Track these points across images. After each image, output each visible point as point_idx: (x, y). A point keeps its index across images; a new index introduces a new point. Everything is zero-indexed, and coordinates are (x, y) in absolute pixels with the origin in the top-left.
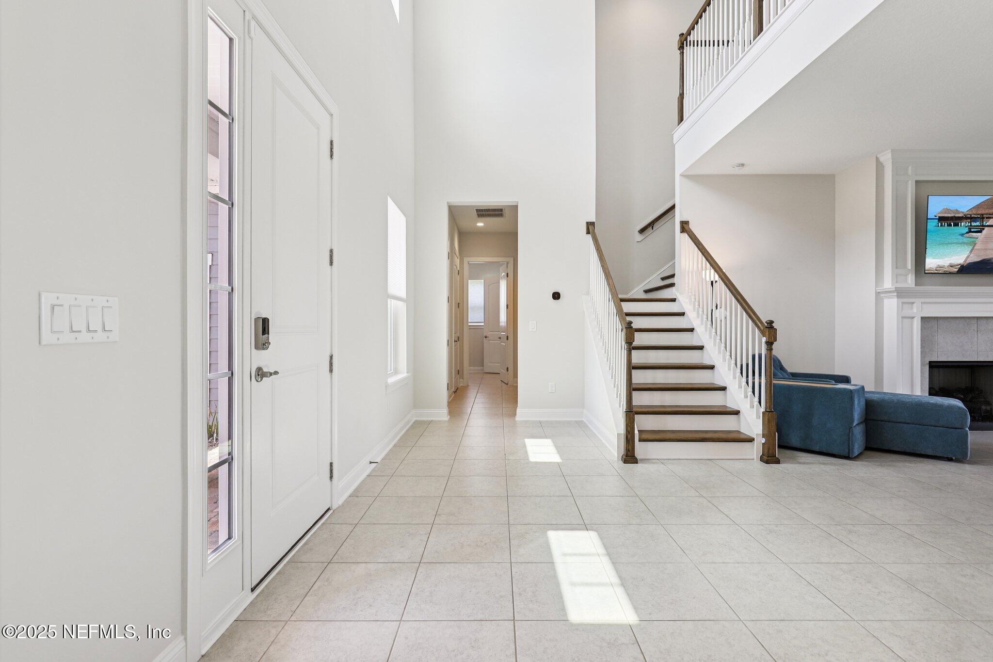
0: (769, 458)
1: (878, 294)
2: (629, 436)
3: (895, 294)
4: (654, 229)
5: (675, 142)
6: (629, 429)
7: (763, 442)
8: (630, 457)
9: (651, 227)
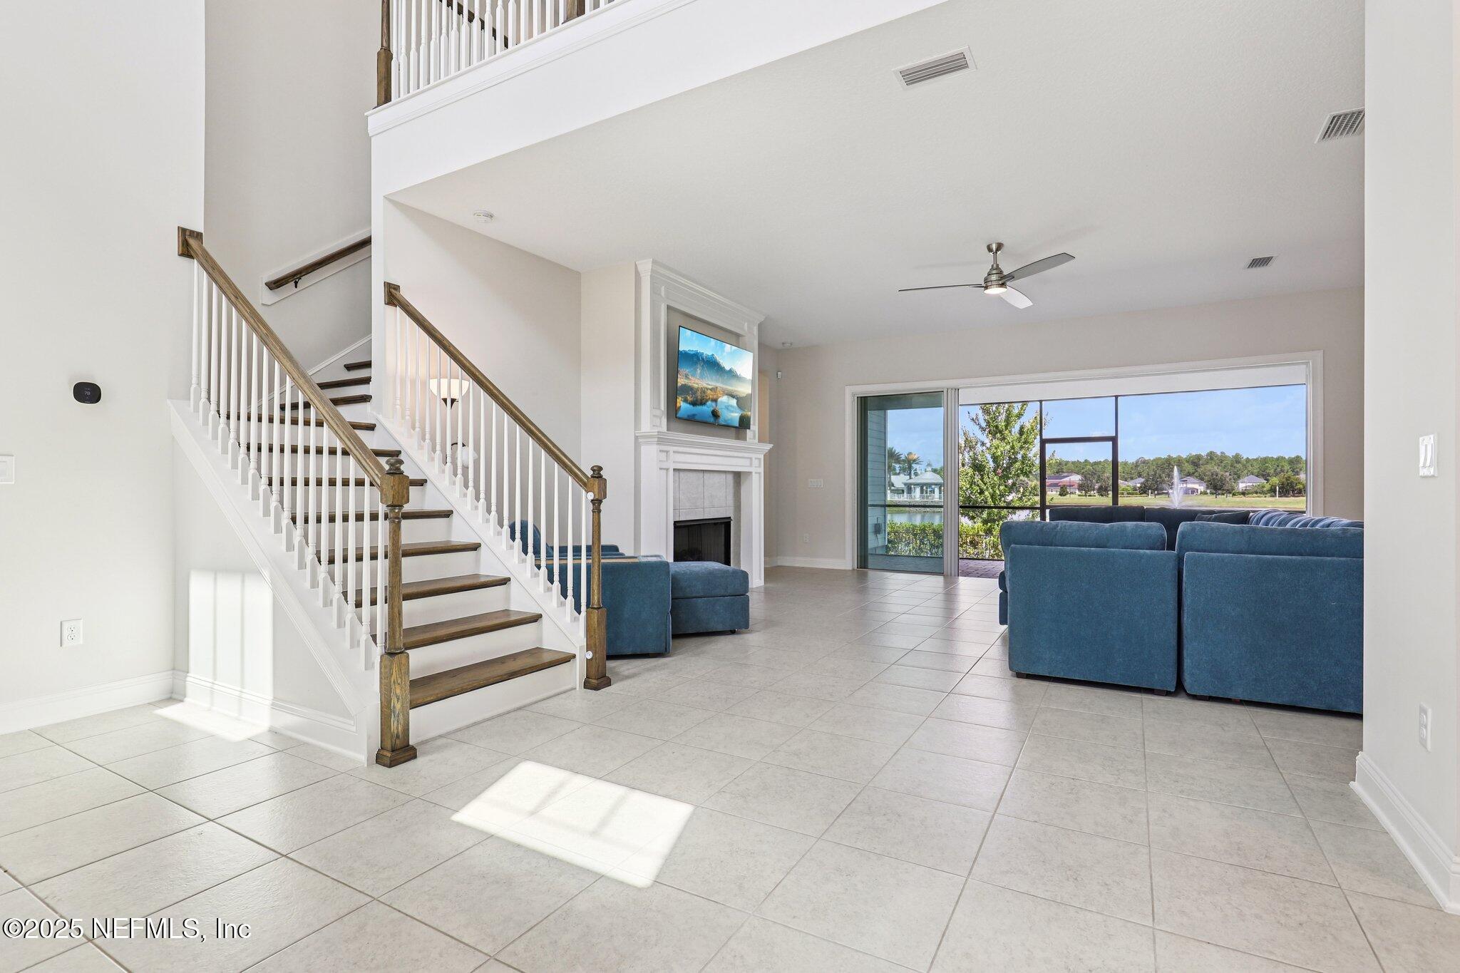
0: (597, 680)
1: (636, 438)
3: (656, 439)
4: (298, 289)
7: (589, 657)
8: (400, 751)
9: (293, 283)
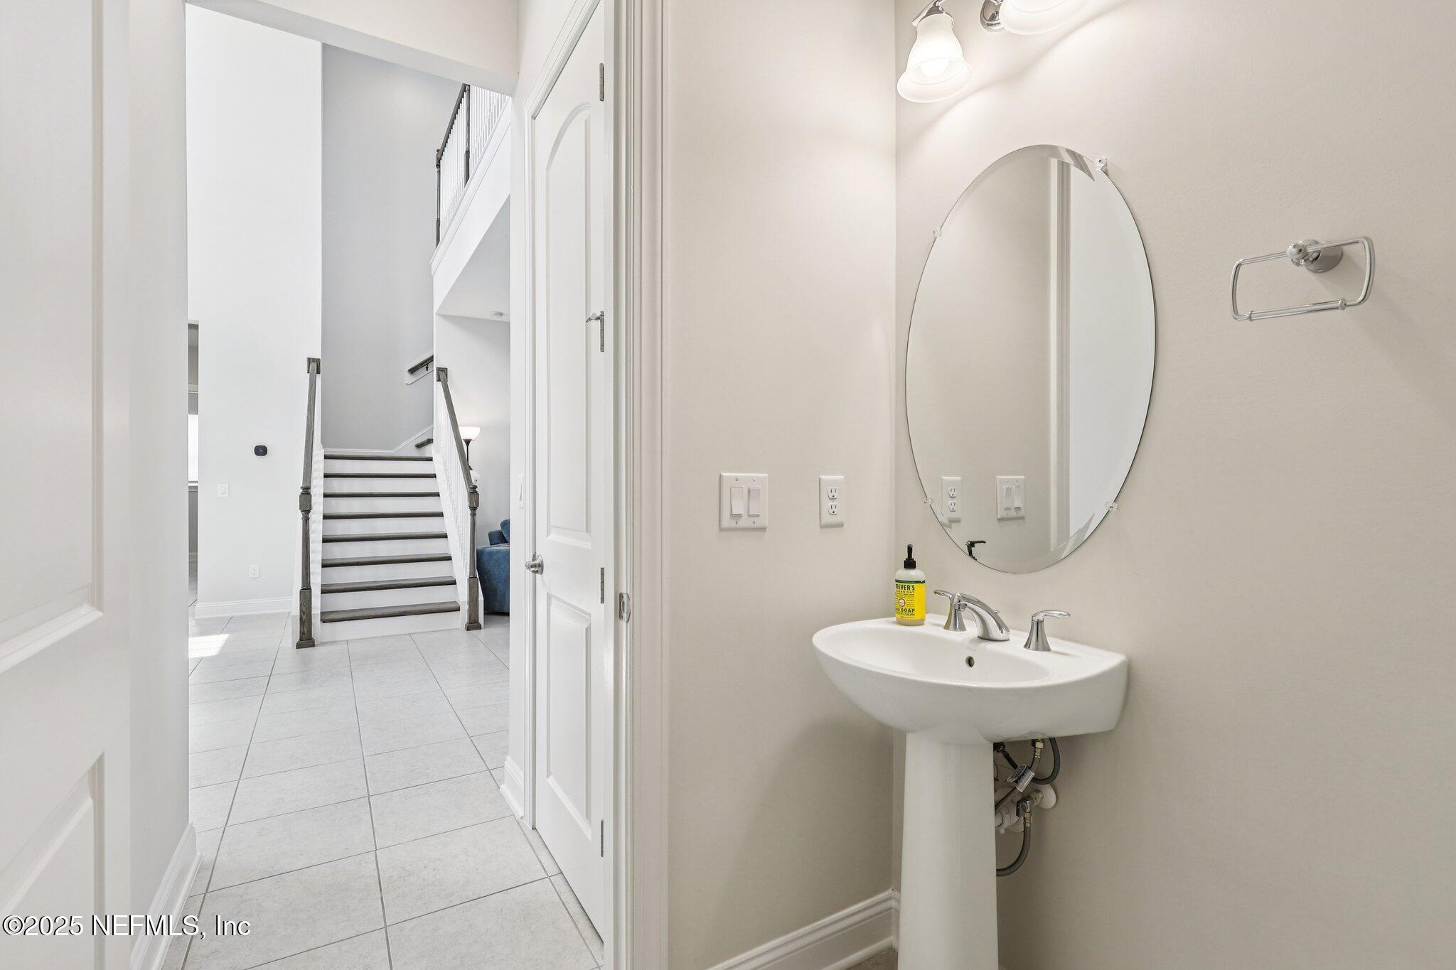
0: (473, 625)
2: (304, 618)
4: (428, 371)
5: (432, 274)
6: (304, 609)
7: (469, 610)
8: (306, 640)
9: (424, 368)
